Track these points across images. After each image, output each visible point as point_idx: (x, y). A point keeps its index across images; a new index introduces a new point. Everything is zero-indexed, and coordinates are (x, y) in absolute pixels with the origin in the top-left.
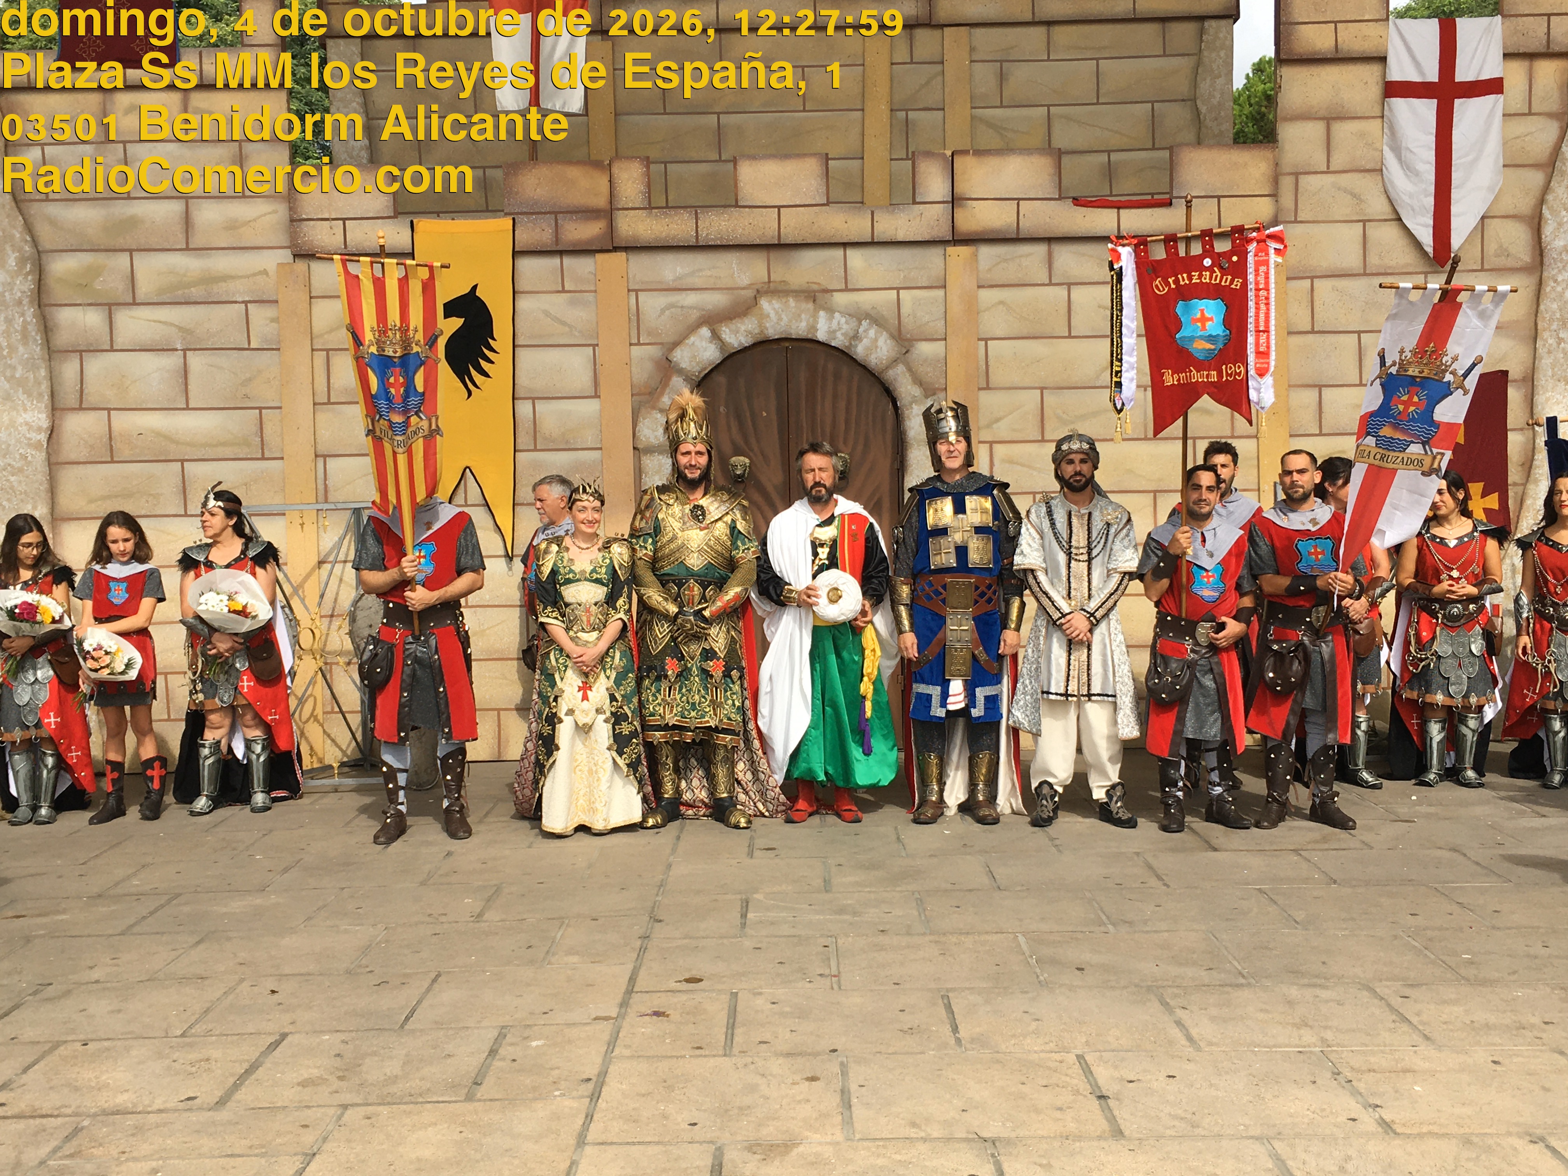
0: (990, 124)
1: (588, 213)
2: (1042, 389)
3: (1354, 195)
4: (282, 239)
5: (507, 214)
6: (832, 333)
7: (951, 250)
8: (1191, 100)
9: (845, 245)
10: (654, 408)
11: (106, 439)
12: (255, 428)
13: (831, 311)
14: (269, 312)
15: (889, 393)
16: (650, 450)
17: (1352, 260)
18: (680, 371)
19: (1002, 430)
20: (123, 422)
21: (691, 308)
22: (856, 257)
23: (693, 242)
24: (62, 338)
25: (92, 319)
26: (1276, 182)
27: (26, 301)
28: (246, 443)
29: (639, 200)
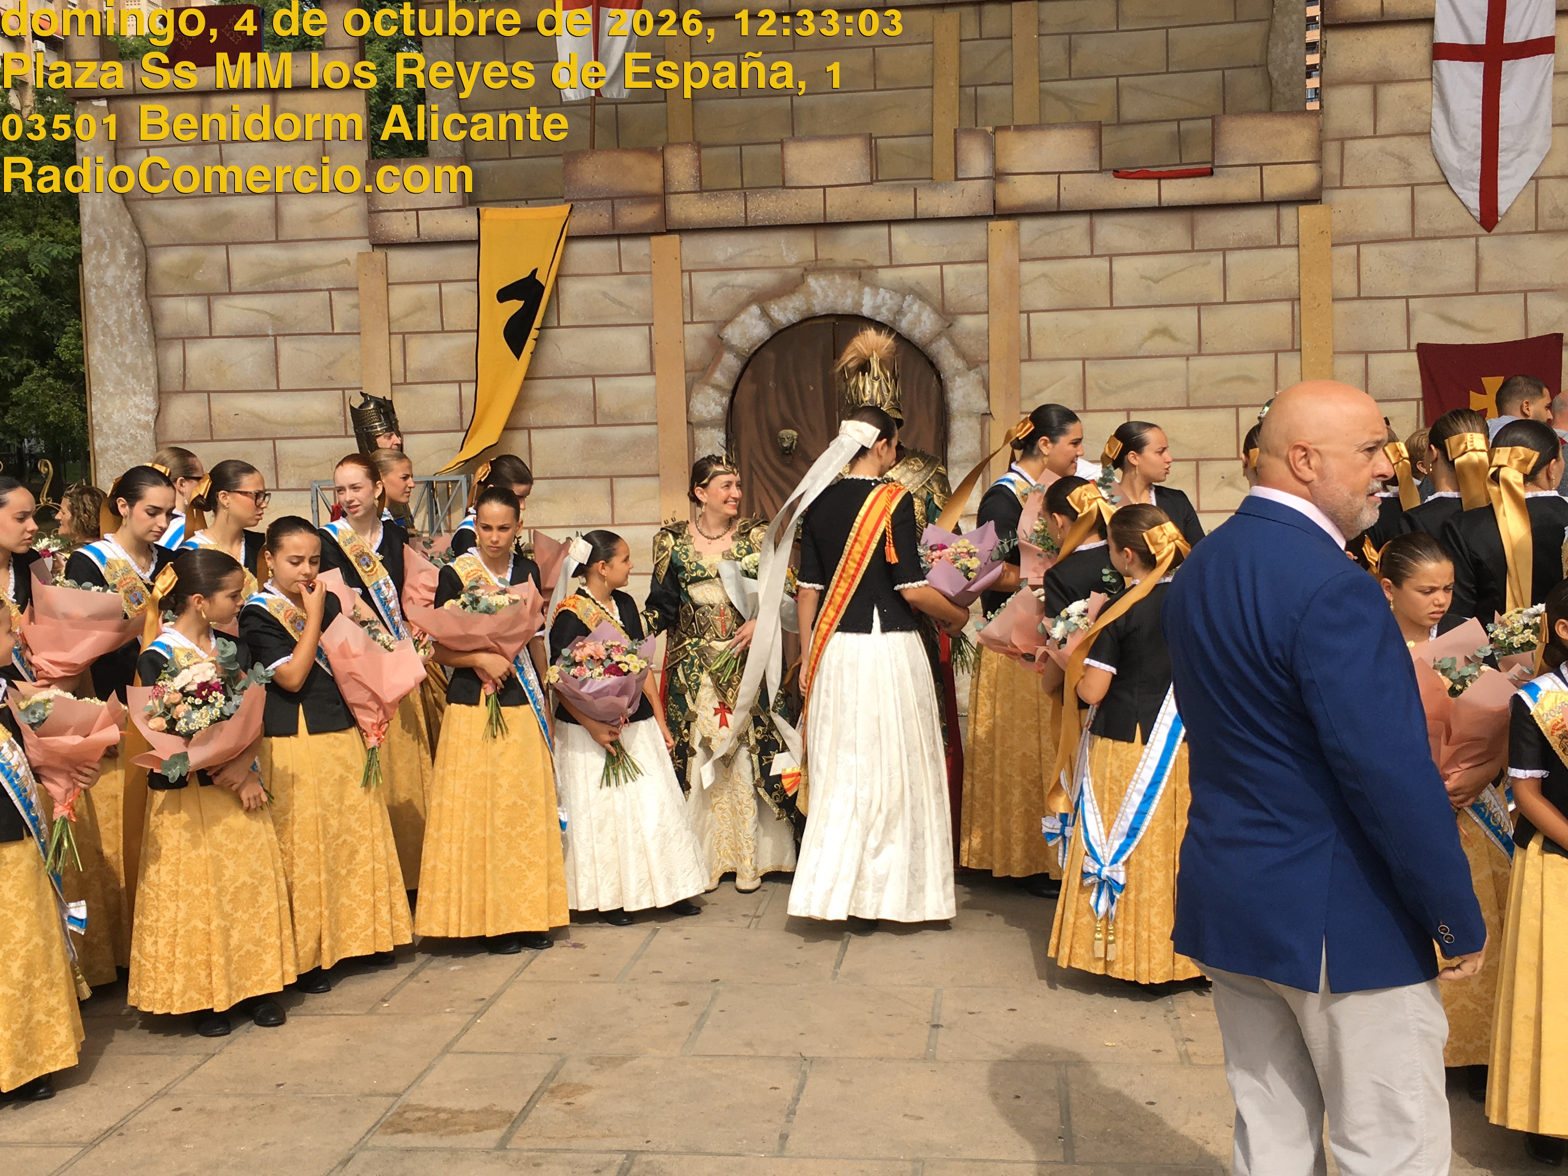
0: (1061, 97)
1: (642, 198)
2: (1084, 360)
3: (1401, 159)
4: (362, 230)
5: (566, 201)
6: (877, 308)
7: (992, 224)
8: (1263, 66)
9: (889, 222)
11: (206, 420)
12: (339, 408)
13: (875, 286)
14: (351, 298)
15: (932, 366)
16: (703, 424)
17: (1400, 223)
18: (731, 348)
20: (221, 404)
21: (740, 286)
22: (900, 235)
23: (742, 223)
24: (167, 327)
25: (193, 308)
26: (1321, 148)
27: (134, 292)
28: (330, 422)
29: (690, 185)
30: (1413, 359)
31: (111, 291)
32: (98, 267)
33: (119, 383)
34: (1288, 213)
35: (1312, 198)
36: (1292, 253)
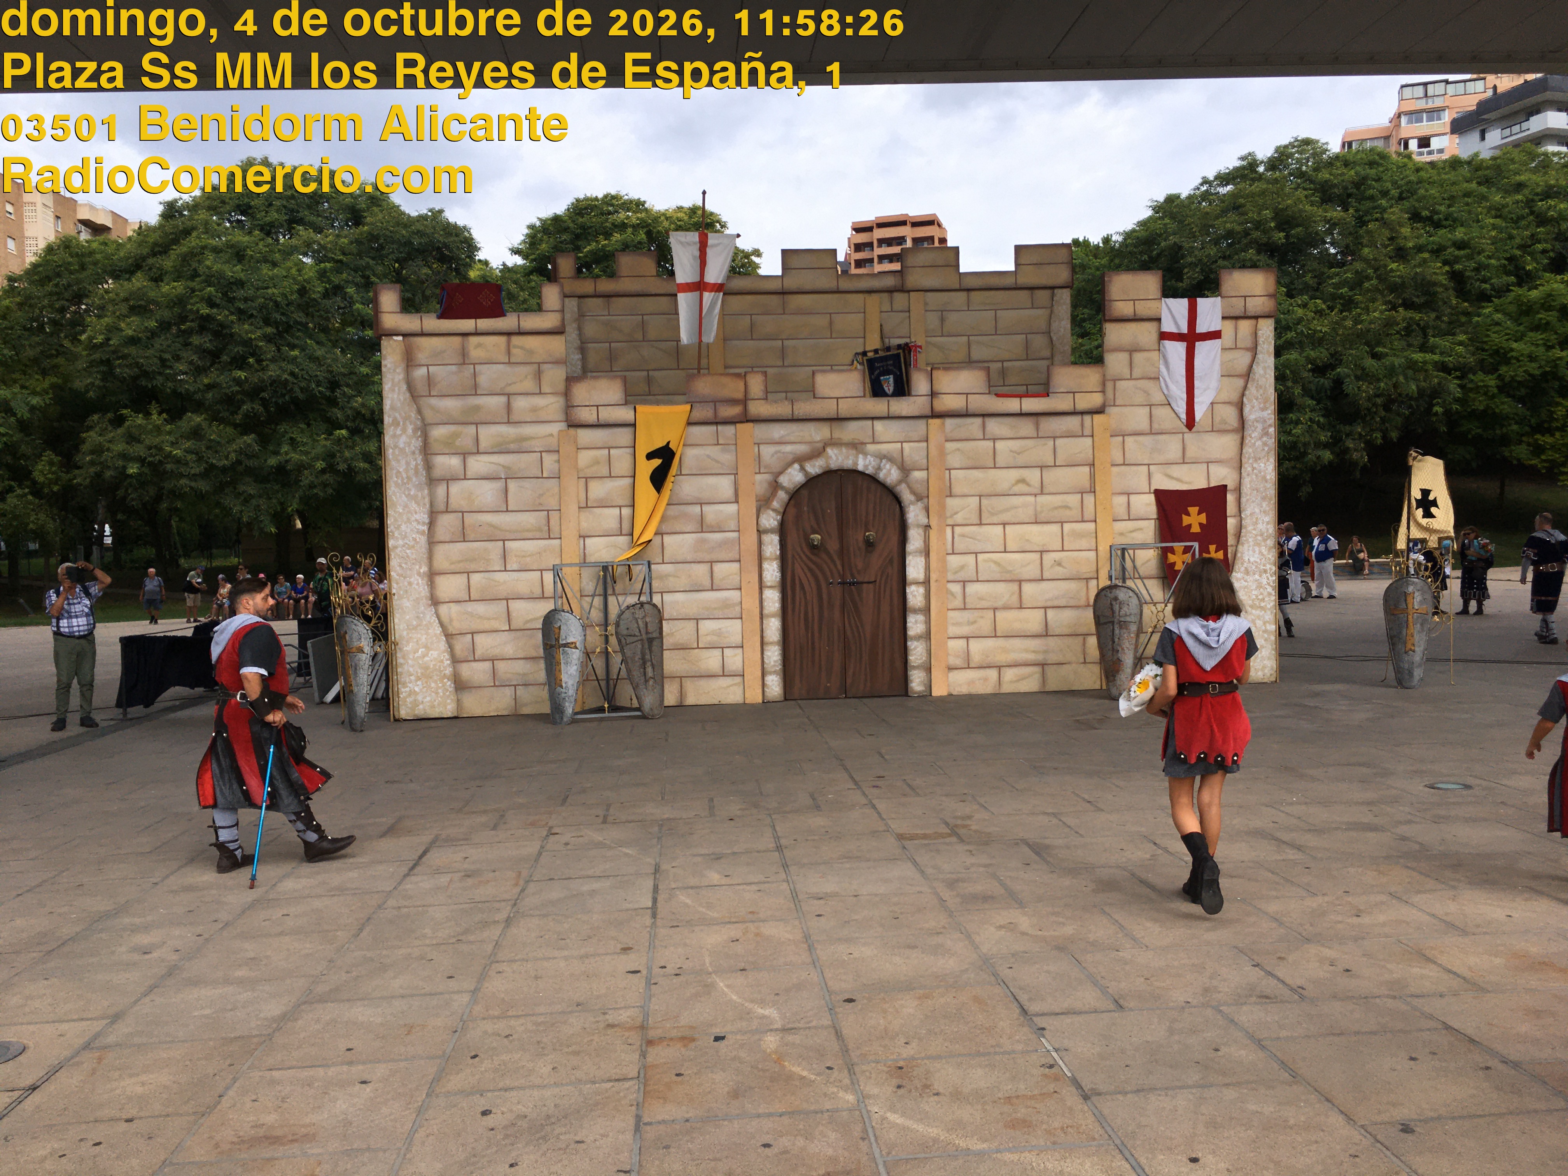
0: (934, 345)
1: (733, 402)
2: (980, 496)
3: (1145, 392)
4: (562, 417)
5: (687, 403)
6: (866, 466)
7: (930, 421)
8: (1048, 333)
9: (873, 419)
10: (768, 508)
11: (460, 529)
12: (544, 522)
13: (865, 454)
14: (555, 457)
15: (898, 500)
16: (766, 531)
17: (1144, 425)
18: (783, 488)
19: (959, 518)
20: (469, 519)
21: (788, 453)
22: (879, 426)
23: (790, 417)
24: (437, 473)
25: (455, 462)
26: (1104, 384)
27: (417, 452)
28: (540, 530)
29: (761, 394)
30: (1152, 498)
31: (402, 450)
32: (394, 436)
33: (406, 506)
34: (1087, 419)
35: (1100, 411)
36: (1090, 439)
